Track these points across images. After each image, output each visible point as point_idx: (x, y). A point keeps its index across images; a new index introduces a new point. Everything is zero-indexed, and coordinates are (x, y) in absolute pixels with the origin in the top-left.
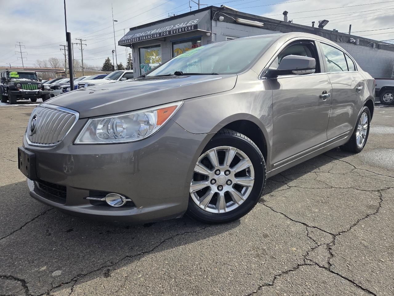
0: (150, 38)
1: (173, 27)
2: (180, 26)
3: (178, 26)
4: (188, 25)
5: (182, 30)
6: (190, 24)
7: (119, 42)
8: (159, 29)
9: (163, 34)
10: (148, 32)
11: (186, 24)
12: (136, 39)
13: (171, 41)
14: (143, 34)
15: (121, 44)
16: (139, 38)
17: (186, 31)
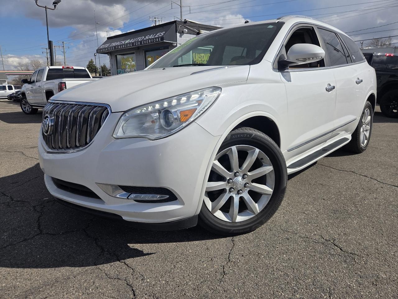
0: (125, 47)
1: (144, 38)
2: (149, 37)
3: (148, 37)
4: (156, 37)
5: (151, 41)
6: (157, 36)
7: (97, 50)
8: (132, 40)
9: (135, 44)
10: (122, 41)
11: (155, 36)
12: (112, 48)
13: (143, 50)
14: (118, 43)
15: (99, 52)
16: (115, 47)
17: (154, 42)
